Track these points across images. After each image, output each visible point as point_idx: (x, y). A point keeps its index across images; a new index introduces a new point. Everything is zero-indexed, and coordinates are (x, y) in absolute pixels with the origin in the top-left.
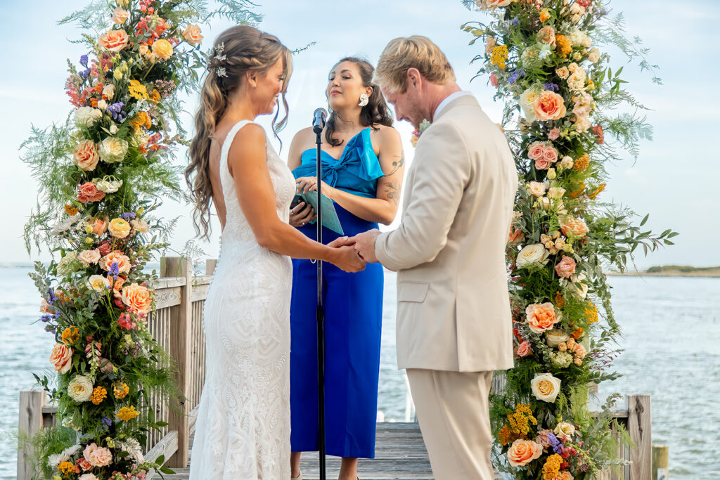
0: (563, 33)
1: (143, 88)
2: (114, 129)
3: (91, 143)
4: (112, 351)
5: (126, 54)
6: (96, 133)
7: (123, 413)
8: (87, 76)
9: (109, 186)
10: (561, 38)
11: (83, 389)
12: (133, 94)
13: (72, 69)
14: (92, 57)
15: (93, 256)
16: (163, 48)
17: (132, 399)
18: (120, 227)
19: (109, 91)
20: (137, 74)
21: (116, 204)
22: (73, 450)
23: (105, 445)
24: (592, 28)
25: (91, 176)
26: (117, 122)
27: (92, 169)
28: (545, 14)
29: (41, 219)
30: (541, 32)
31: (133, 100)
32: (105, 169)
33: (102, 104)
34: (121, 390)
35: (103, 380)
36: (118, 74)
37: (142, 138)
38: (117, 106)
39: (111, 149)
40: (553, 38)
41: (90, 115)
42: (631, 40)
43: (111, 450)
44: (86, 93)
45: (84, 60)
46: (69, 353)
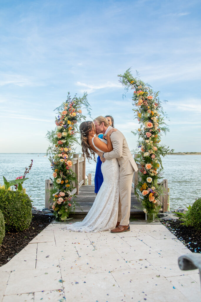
0: (152, 111)
1: (70, 122)
2: (65, 130)
3: (60, 133)
4: (65, 174)
5: (67, 115)
6: (61, 131)
7: (67, 186)
8: (59, 120)
9: (64, 141)
10: (152, 112)
11: (59, 181)
12: (68, 123)
13: (56, 118)
14: (60, 116)
15: (61, 155)
16: (74, 114)
17: (69, 183)
18: (66, 149)
19: (64, 123)
20: (69, 119)
21: (65, 145)
22: (57, 193)
23: (64, 192)
24: (158, 110)
25: (60, 139)
26: (65, 129)
27: (60, 138)
28: (149, 107)
29: (50, 148)
30: (148, 111)
31: (68, 124)
32: (63, 138)
33: (62, 125)
34: (67, 181)
35: (63, 179)
36: (65, 119)
37: (70, 132)
38: (65, 126)
39: (64, 134)
40: (150, 112)
41: (60, 127)
42: (164, 112)
43: (65, 193)
44: (59, 123)
45: (59, 117)
46: (56, 174)
